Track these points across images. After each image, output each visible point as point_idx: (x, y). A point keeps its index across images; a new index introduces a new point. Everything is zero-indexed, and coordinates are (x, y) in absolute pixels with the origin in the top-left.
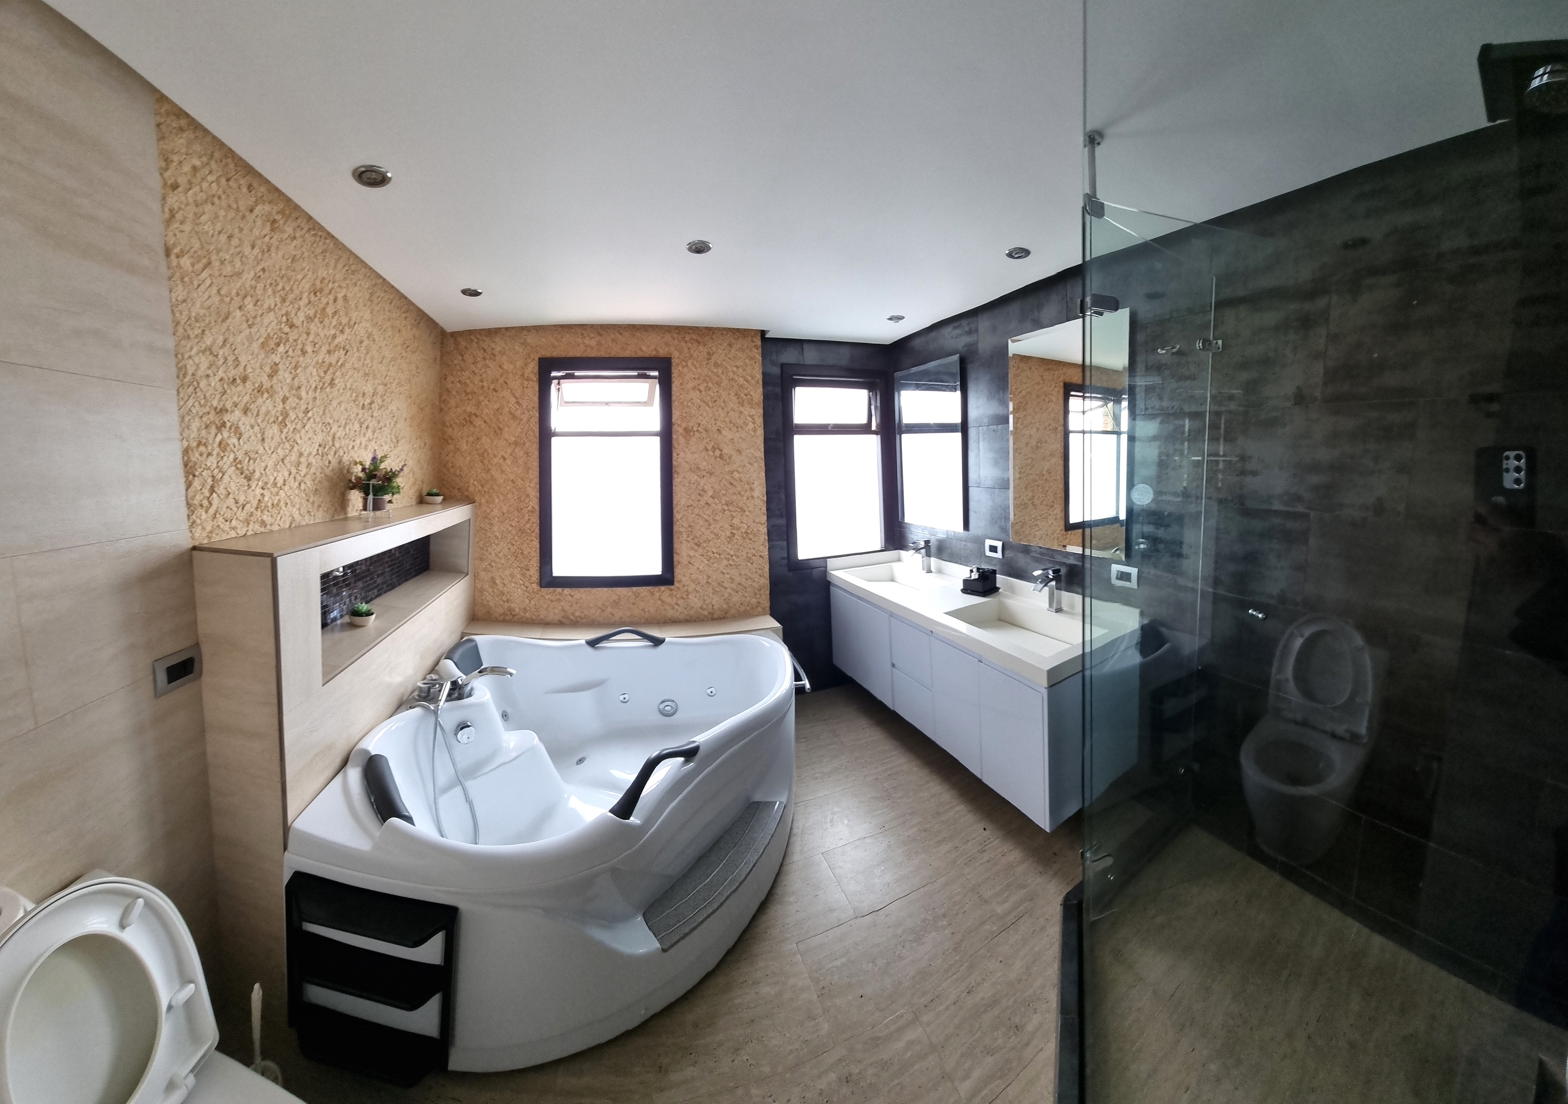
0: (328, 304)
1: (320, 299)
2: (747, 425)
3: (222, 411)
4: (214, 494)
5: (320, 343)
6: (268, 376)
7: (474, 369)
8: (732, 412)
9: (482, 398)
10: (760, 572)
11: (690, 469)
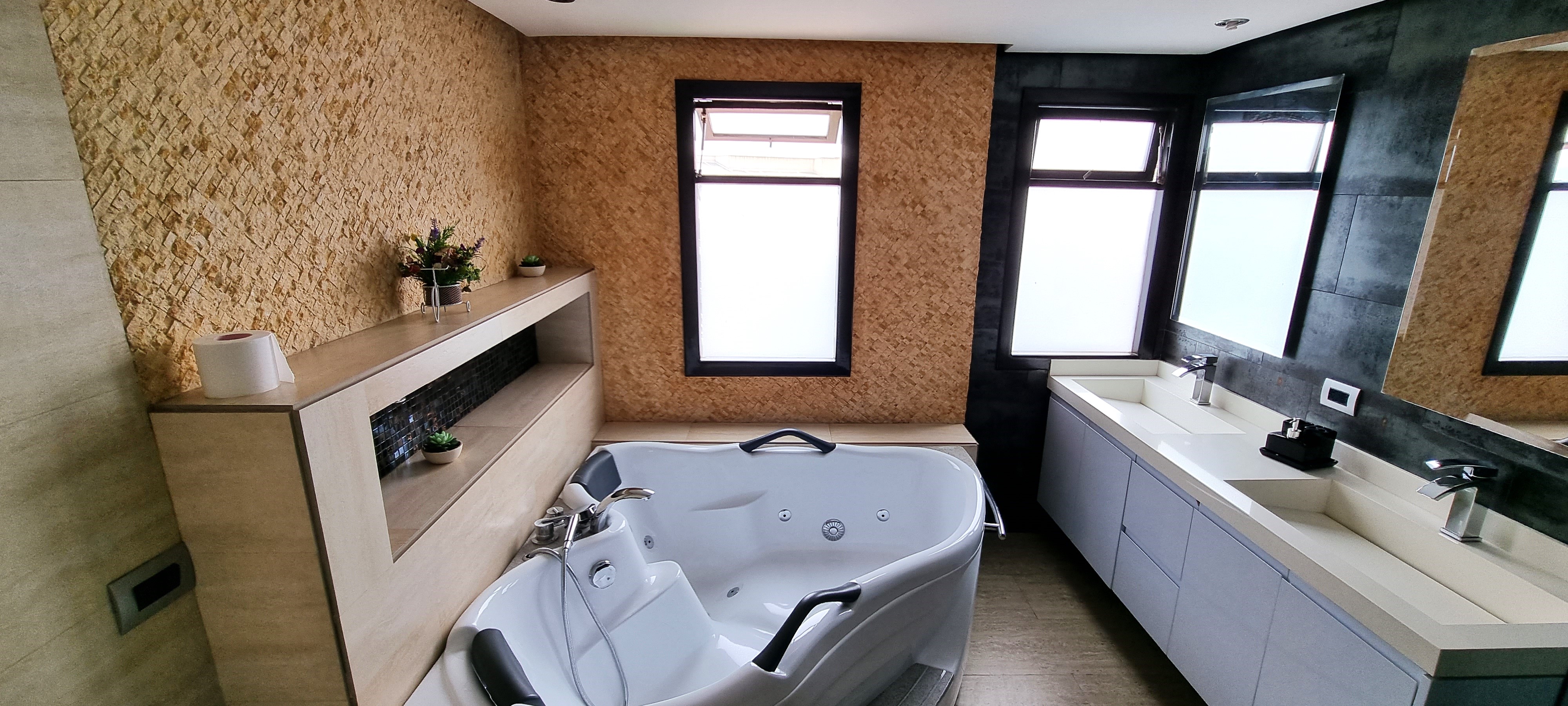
0: (330, 15)
1: (315, 9)
2: (963, 173)
3: (171, 198)
4: (175, 322)
5: (325, 74)
6: (244, 135)
7: (578, 90)
8: (944, 155)
9: (592, 130)
10: (958, 367)
11: (880, 229)
